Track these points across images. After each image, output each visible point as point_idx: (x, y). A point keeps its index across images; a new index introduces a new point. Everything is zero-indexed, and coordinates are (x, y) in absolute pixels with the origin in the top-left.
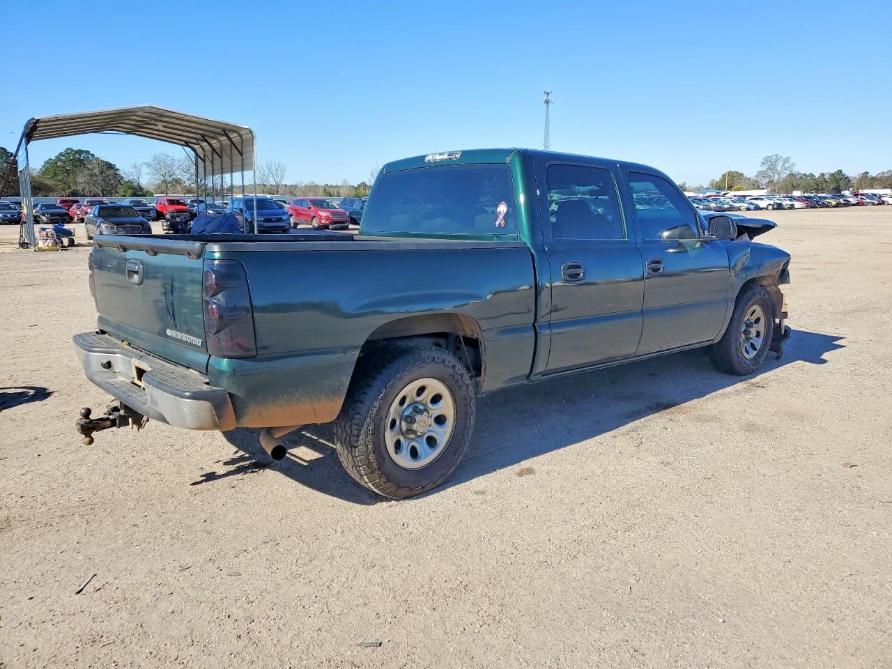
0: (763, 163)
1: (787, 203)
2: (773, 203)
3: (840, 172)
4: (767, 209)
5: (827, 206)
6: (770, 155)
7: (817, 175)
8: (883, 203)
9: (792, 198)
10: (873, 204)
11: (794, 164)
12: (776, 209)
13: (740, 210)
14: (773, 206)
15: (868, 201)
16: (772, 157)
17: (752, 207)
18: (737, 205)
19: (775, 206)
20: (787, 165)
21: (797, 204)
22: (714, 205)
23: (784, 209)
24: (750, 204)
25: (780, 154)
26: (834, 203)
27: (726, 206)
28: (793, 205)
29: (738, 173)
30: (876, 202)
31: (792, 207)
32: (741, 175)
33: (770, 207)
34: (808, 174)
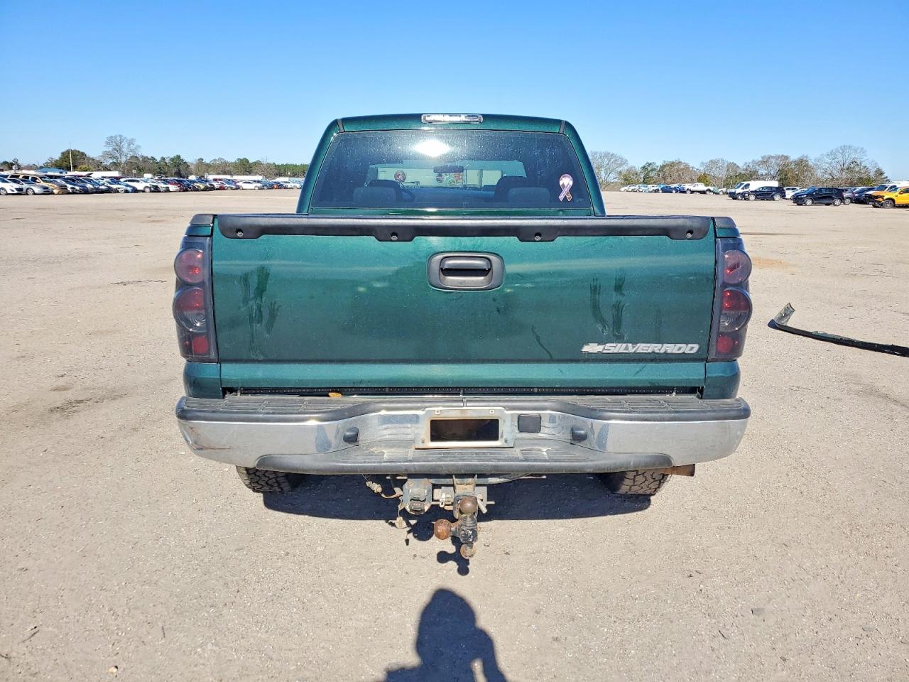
0: (107, 143)
1: (162, 185)
2: (149, 186)
3: (178, 157)
4: (143, 191)
5: (197, 190)
6: (114, 135)
7: (158, 159)
8: (238, 188)
9: (166, 182)
10: (232, 189)
11: (139, 147)
12: (153, 192)
13: (118, 192)
14: (150, 188)
15: (228, 186)
16: (116, 137)
17: (129, 189)
18: (114, 186)
19: (152, 189)
20: (132, 147)
21: (172, 188)
22: (91, 187)
23: (160, 192)
24: (127, 186)
25: (124, 135)
26: (202, 187)
27: (103, 187)
28: (168, 188)
29: (79, 152)
30: (234, 187)
31: (167, 190)
32: (83, 154)
33: (148, 190)
34: (150, 157)
